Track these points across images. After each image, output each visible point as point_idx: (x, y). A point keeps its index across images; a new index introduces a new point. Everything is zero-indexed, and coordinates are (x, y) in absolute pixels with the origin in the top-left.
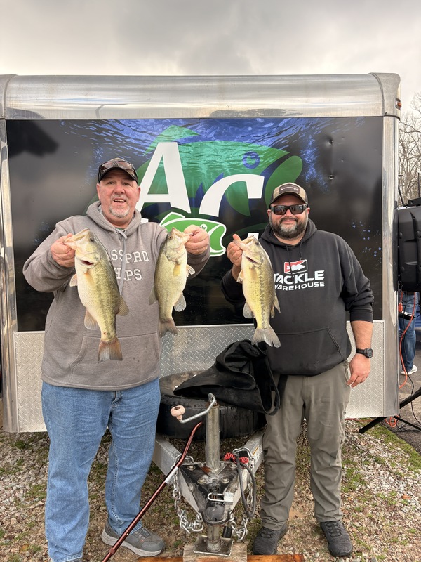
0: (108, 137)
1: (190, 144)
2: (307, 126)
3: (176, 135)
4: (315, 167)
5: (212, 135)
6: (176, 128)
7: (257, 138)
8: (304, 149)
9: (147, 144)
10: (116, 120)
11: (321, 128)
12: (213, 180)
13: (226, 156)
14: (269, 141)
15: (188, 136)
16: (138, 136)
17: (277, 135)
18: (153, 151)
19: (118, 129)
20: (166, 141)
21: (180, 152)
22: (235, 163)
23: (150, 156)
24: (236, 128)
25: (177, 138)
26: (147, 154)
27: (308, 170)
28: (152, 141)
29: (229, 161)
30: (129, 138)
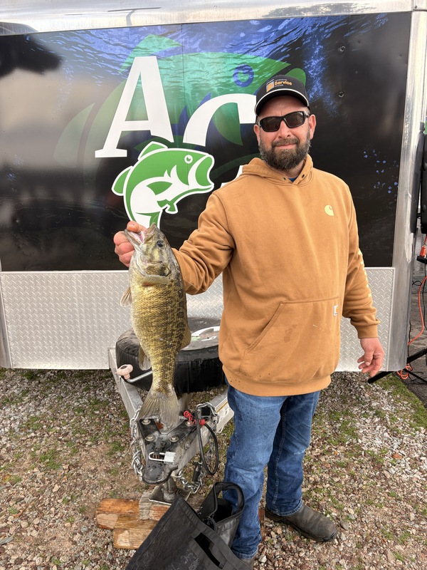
0: (78, 52)
1: (171, 57)
2: (313, 27)
3: (154, 47)
4: (321, 82)
5: (196, 45)
6: (154, 37)
7: (251, 47)
8: (308, 58)
9: (122, 60)
10: (87, 31)
11: (331, 29)
12: (199, 102)
13: (213, 72)
14: (266, 50)
15: (168, 47)
16: (111, 49)
17: (276, 42)
18: (129, 68)
19: (89, 43)
20: (143, 55)
21: (160, 68)
22: (224, 81)
23: (126, 74)
24: (226, 35)
25: (156, 51)
26: (123, 72)
27: (312, 86)
28: (128, 56)
29: (217, 78)
30: (102, 53)
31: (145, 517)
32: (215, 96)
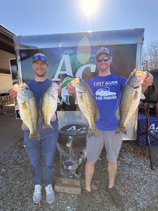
0: (48, 54)
1: (73, 55)
2: (111, 48)
5: (79, 52)
6: (68, 50)
7: (94, 52)
10: (51, 48)
11: (116, 48)
12: (80, 66)
15: (72, 52)
16: (57, 53)
19: (51, 51)
20: (65, 54)
21: (70, 58)
22: (87, 61)
23: (61, 59)
24: (87, 49)
25: (69, 53)
28: (61, 55)
29: (85, 60)
30: (54, 54)
31: (64, 183)
32: (84, 65)
